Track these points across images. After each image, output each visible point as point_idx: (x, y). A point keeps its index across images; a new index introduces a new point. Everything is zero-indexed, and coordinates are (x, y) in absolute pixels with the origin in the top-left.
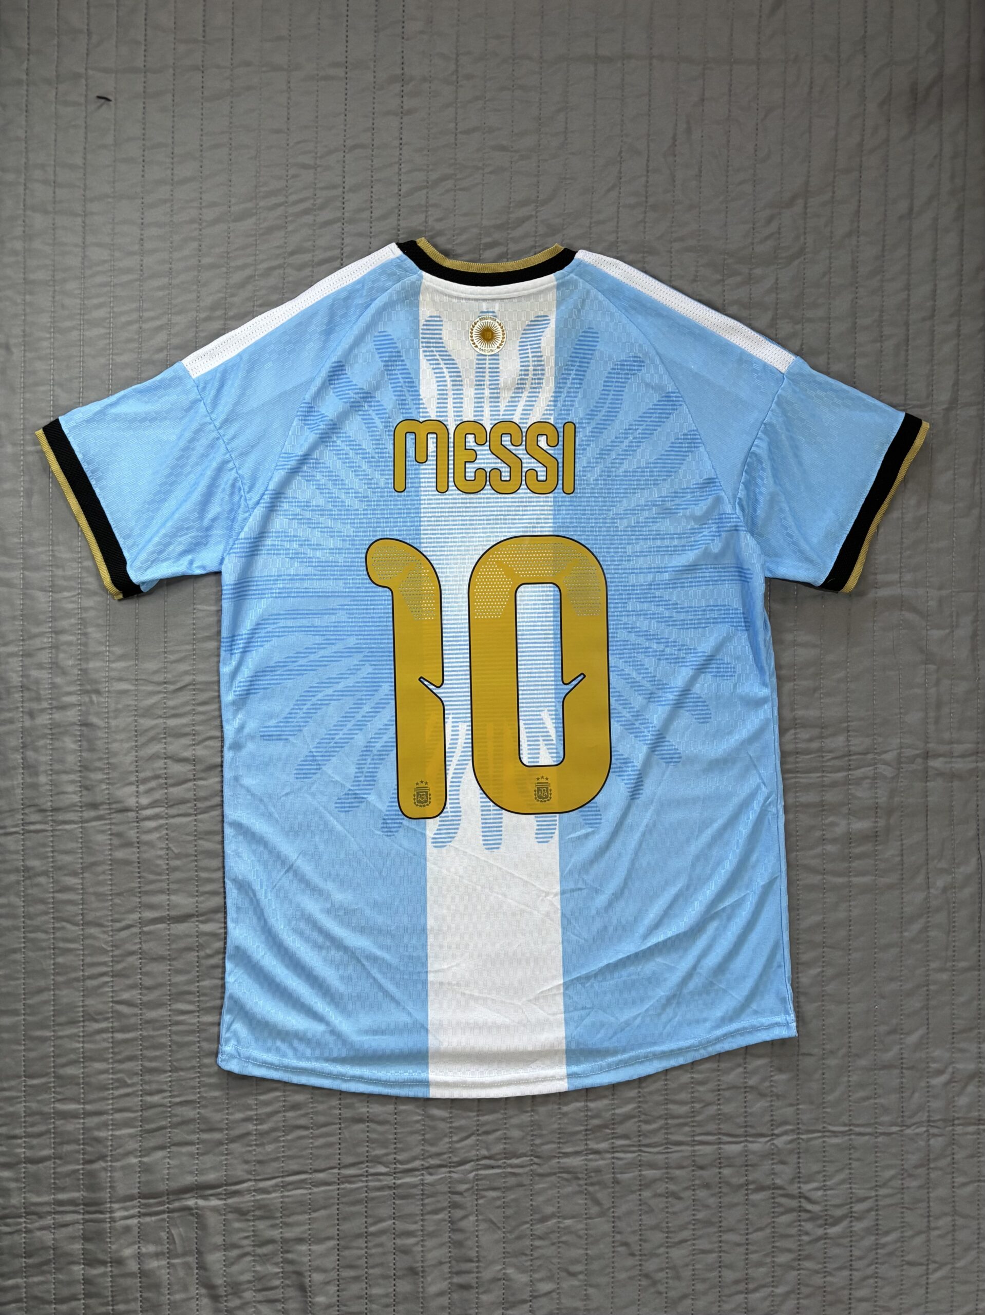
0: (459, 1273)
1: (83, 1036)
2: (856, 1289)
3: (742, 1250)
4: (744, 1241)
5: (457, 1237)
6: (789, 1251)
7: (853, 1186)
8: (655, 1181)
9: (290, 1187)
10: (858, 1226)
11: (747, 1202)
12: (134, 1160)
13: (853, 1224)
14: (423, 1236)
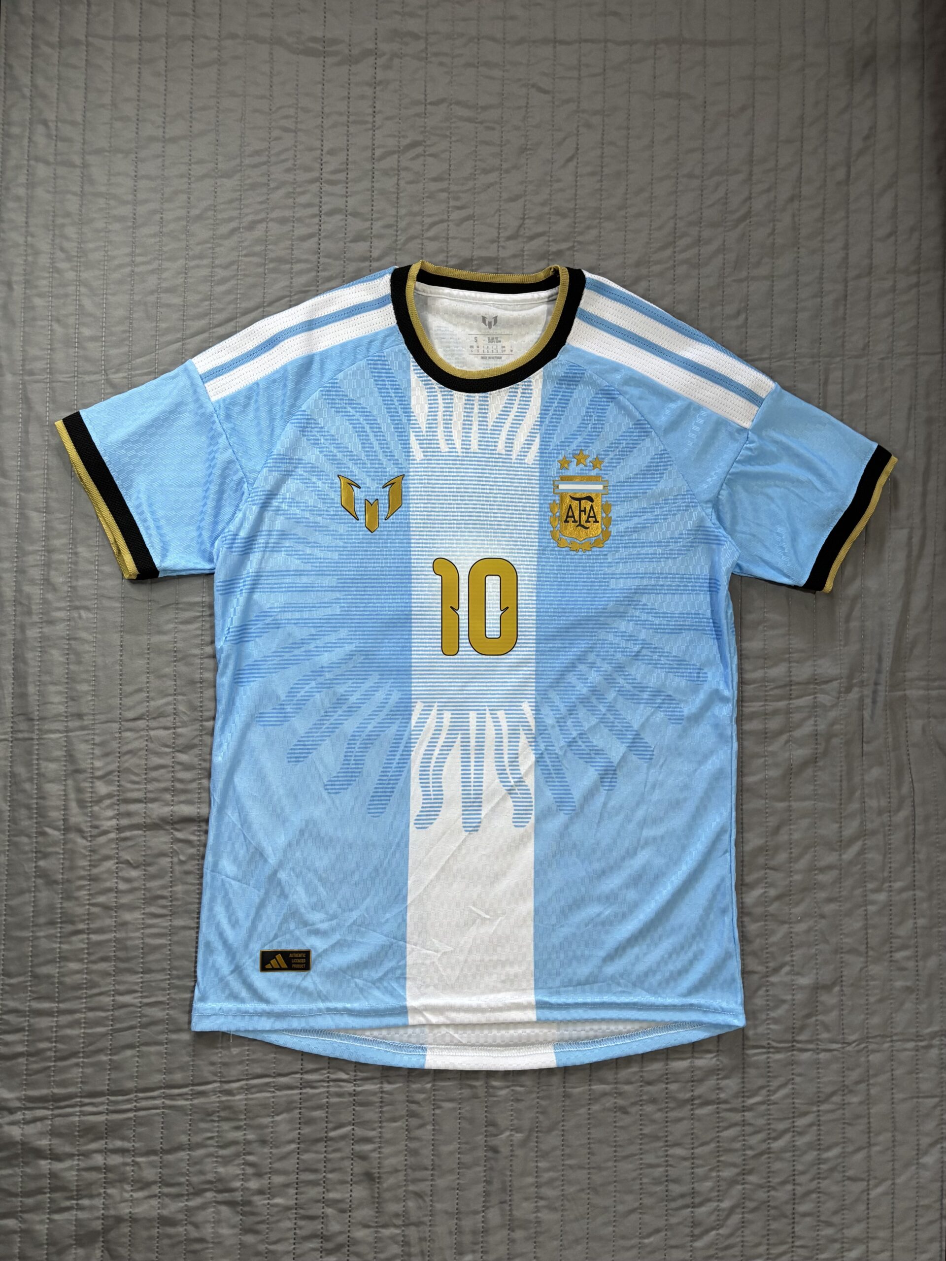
0: (415, 1181)
1: (60, 937)
2: (799, 1203)
3: (687, 1164)
4: (689, 1156)
5: (413, 1145)
6: (734, 1165)
7: (796, 1101)
8: (605, 1094)
9: (254, 1090)
10: (801, 1141)
11: (692, 1117)
12: (104, 1058)
13: (796, 1139)
14: (380, 1142)
